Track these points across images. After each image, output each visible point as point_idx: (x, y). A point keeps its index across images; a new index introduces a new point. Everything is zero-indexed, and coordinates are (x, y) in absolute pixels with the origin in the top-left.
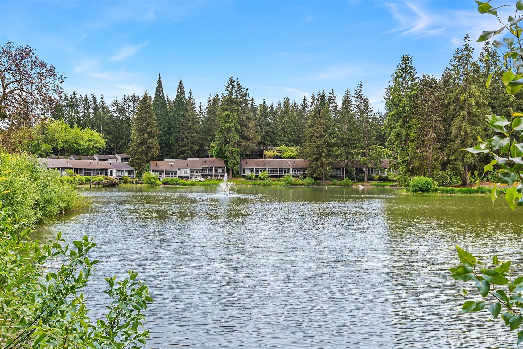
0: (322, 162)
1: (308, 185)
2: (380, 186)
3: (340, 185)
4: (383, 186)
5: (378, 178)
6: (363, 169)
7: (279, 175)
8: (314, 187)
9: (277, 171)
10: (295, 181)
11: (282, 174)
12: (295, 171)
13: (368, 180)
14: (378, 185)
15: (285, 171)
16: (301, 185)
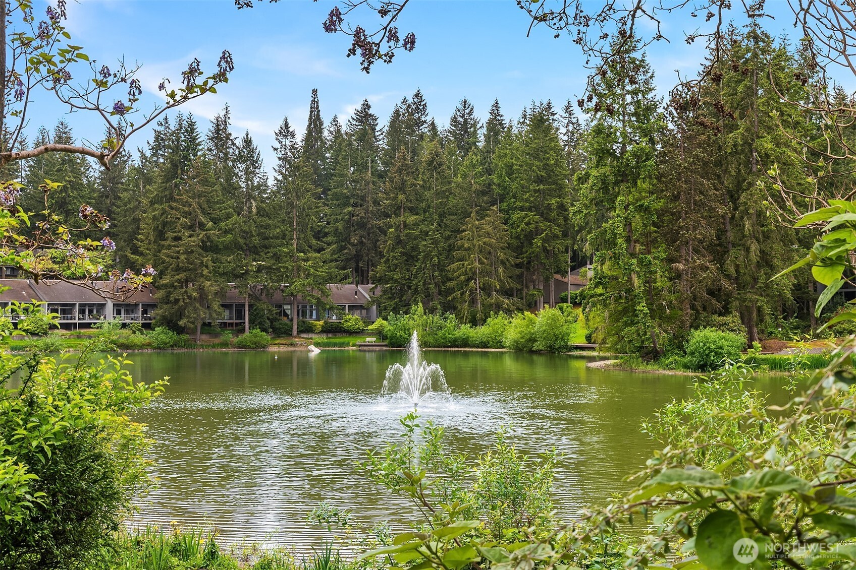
0: (201, 290)
1: (161, 348)
2: (335, 345)
3: (241, 346)
4: (342, 345)
5: (323, 327)
6: (285, 307)
7: (77, 321)
8: (176, 351)
9: (70, 312)
10: (127, 338)
11: (84, 319)
12: (119, 313)
13: (300, 332)
14: (328, 345)
15: (91, 312)
16: (142, 346)
